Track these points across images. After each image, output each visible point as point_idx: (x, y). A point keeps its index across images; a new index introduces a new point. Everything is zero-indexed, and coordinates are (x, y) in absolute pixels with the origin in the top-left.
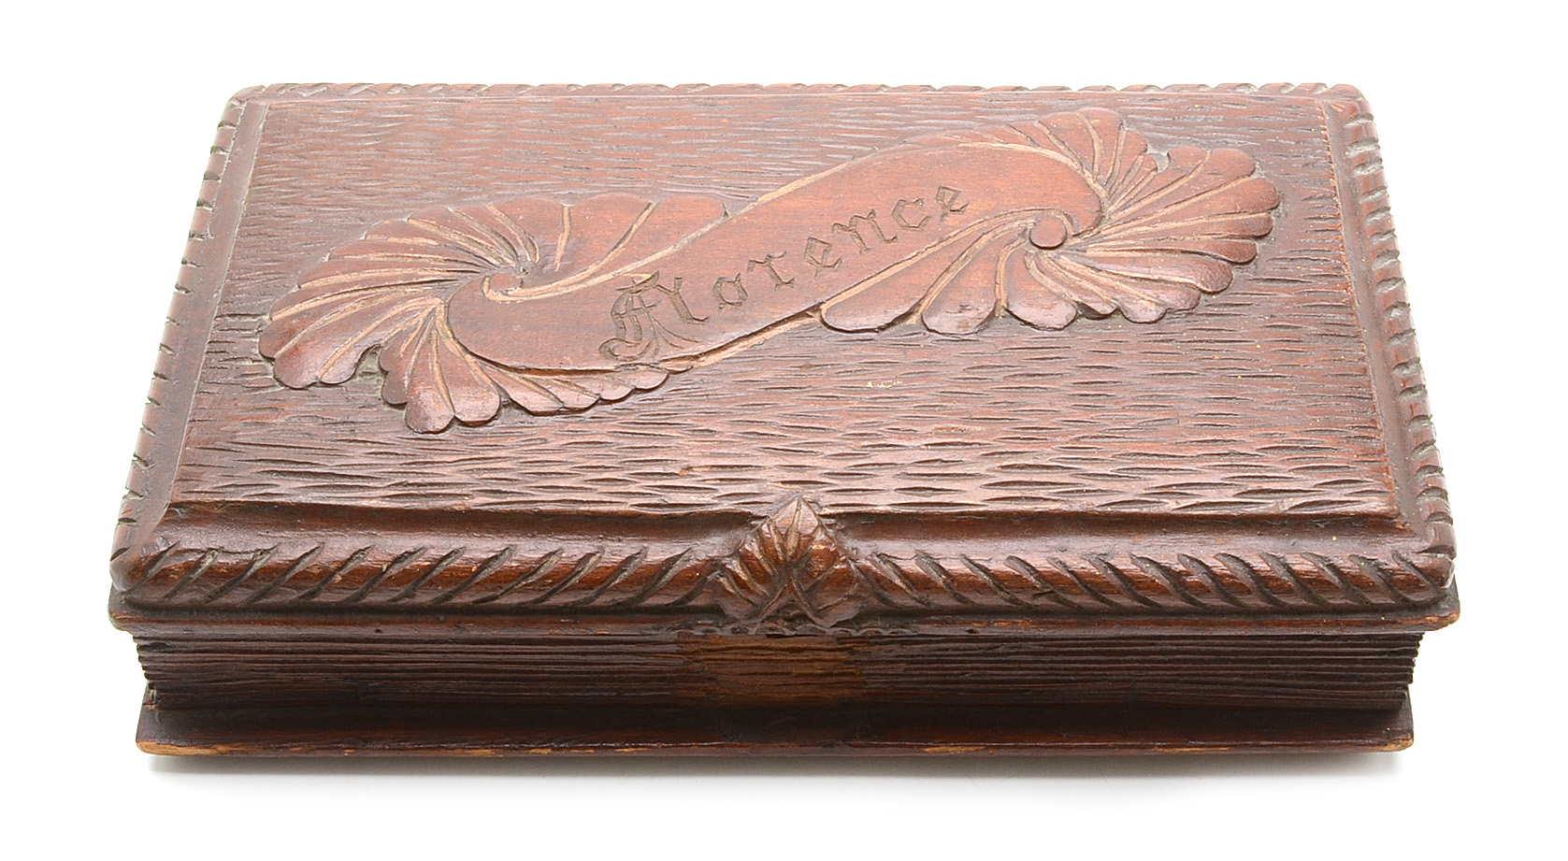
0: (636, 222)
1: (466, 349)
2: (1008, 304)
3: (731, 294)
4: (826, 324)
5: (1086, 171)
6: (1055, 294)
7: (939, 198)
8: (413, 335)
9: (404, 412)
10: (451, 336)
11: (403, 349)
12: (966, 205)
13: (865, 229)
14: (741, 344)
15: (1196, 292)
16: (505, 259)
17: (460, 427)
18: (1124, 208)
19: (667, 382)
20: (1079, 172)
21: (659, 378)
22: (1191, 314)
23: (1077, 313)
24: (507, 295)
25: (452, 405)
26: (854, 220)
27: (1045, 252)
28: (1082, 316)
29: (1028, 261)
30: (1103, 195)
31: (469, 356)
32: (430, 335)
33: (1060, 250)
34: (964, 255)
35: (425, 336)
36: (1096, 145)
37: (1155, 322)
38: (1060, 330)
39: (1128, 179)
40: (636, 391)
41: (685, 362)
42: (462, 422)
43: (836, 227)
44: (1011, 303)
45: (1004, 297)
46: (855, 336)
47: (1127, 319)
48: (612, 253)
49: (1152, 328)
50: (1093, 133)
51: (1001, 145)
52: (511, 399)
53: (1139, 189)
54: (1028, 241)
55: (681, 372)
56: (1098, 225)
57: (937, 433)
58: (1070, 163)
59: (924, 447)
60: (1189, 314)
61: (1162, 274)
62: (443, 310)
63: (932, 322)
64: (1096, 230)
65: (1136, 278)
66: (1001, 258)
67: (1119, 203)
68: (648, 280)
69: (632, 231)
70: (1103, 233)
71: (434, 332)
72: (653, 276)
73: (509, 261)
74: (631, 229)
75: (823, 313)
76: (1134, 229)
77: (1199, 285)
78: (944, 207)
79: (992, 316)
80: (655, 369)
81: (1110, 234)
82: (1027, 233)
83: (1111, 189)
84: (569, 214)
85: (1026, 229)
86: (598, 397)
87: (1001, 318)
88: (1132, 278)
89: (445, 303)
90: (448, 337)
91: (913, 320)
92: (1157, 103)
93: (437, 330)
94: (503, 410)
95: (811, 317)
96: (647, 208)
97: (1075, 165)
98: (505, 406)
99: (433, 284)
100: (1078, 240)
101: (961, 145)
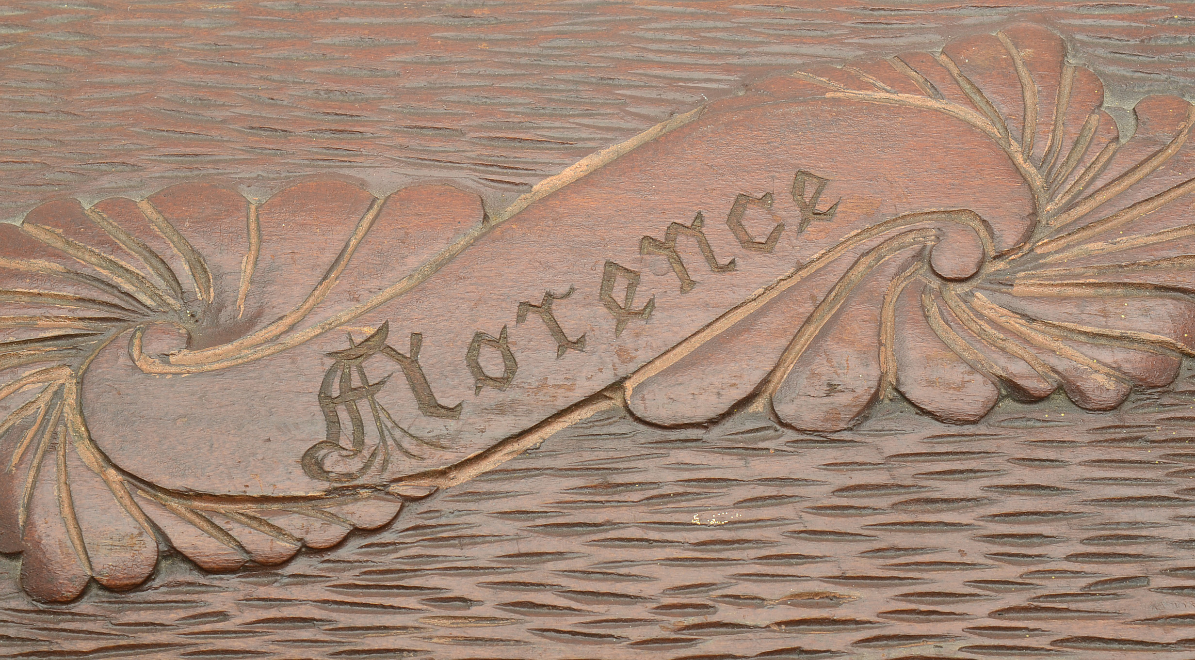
0: (355, 233)
1: (107, 459)
2: (898, 380)
3: (492, 364)
4: (632, 414)
5: (1012, 142)
6: (965, 362)
7: (797, 190)
8: (30, 433)
9: (19, 564)
10: (85, 435)
11: (15, 459)
12: (836, 204)
13: (686, 244)
14: (509, 448)
15: (1174, 357)
16: (166, 297)
17: (100, 592)
18: (1070, 206)
19: (403, 514)
20: (1002, 142)
21: (392, 508)
22: (1168, 392)
23: (999, 393)
24: (169, 363)
25: (88, 558)
26: (672, 231)
27: (951, 285)
28: (1007, 396)
29: (927, 302)
30: (1038, 182)
31: (112, 472)
32: (55, 434)
33: (974, 283)
34: (833, 294)
35: (47, 436)
36: (1028, 94)
37: (1113, 408)
38: (974, 423)
39: (1076, 157)
40: (357, 532)
41: (426, 482)
42: (102, 585)
43: (646, 243)
44: (902, 379)
45: (892, 370)
46: (673, 435)
47: (1073, 403)
48: (320, 288)
49: (1108, 419)
50: (1023, 72)
51: (888, 95)
52: (174, 548)
53: (1091, 175)
54: (926, 266)
55: (421, 498)
56: (1029, 238)
57: (795, 600)
58: (989, 128)
59: (776, 628)
60: (1164, 392)
61: (1125, 327)
62: (74, 388)
63: (785, 410)
64: (1028, 247)
65: (1085, 333)
66: (888, 299)
67: (1060, 200)
68: (373, 336)
69: (349, 250)
70: (1039, 251)
71: (60, 429)
72: (380, 329)
73: (171, 301)
74: (347, 246)
75: (629, 393)
76: (1085, 247)
77: (1180, 345)
78: (804, 207)
79: (874, 399)
80: (382, 495)
81: (1049, 254)
82: (927, 252)
83: (1049, 173)
84: (257, 216)
85: (925, 247)
86: (299, 544)
87: (887, 401)
88: (1080, 332)
89: (76, 377)
90: (81, 437)
91: (759, 406)
92: (1118, 11)
93: (66, 426)
94: (164, 564)
95: (610, 398)
96: (371, 207)
97: (996, 131)
98: (165, 558)
99: (60, 342)
100: (1001, 265)
101: (828, 95)
